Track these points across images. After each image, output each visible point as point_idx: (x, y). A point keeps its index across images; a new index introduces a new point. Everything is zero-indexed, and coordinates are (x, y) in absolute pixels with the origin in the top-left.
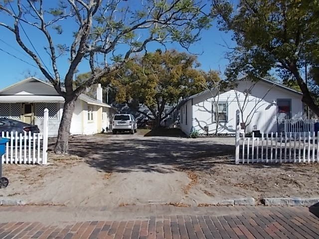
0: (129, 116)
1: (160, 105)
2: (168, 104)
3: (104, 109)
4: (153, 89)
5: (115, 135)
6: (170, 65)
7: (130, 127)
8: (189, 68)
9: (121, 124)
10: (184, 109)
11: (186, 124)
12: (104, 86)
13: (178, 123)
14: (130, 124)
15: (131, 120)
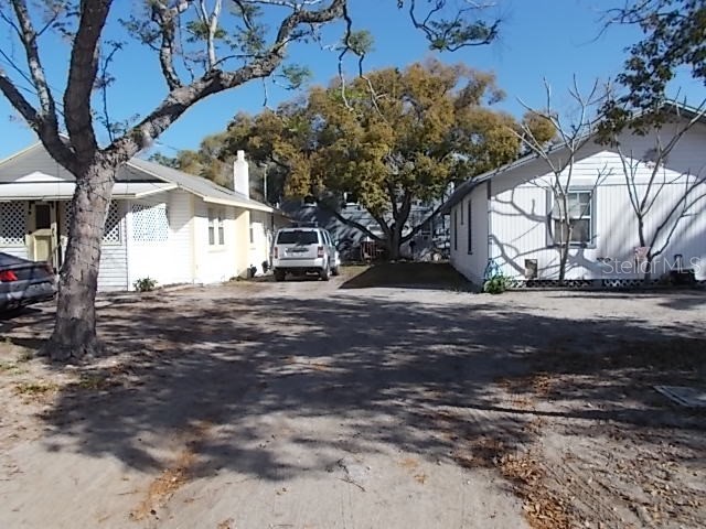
0: (316, 233)
1: (399, 205)
2: (419, 201)
3: (255, 216)
4: (378, 162)
5: (279, 285)
6: (424, 100)
7: (318, 262)
8: (473, 107)
9: (295, 254)
10: (462, 211)
11: (470, 253)
12: (256, 157)
13: (443, 249)
14: (318, 254)
15: (320, 244)
